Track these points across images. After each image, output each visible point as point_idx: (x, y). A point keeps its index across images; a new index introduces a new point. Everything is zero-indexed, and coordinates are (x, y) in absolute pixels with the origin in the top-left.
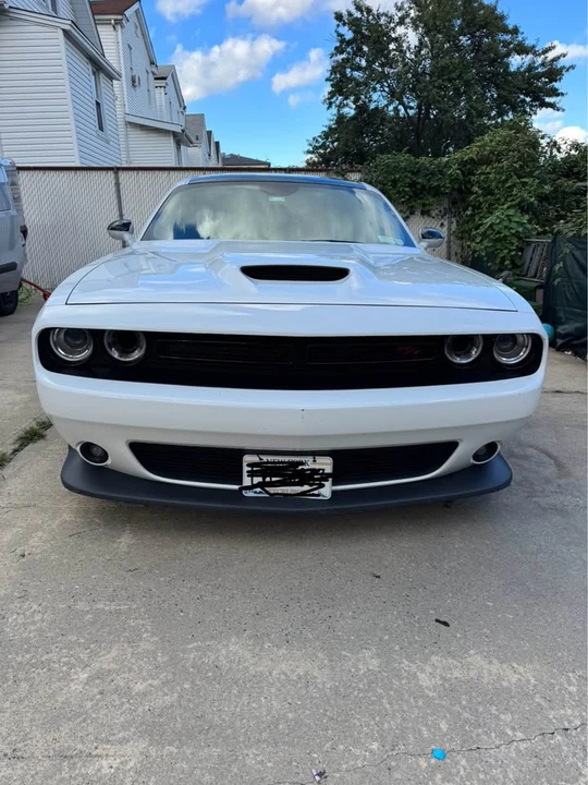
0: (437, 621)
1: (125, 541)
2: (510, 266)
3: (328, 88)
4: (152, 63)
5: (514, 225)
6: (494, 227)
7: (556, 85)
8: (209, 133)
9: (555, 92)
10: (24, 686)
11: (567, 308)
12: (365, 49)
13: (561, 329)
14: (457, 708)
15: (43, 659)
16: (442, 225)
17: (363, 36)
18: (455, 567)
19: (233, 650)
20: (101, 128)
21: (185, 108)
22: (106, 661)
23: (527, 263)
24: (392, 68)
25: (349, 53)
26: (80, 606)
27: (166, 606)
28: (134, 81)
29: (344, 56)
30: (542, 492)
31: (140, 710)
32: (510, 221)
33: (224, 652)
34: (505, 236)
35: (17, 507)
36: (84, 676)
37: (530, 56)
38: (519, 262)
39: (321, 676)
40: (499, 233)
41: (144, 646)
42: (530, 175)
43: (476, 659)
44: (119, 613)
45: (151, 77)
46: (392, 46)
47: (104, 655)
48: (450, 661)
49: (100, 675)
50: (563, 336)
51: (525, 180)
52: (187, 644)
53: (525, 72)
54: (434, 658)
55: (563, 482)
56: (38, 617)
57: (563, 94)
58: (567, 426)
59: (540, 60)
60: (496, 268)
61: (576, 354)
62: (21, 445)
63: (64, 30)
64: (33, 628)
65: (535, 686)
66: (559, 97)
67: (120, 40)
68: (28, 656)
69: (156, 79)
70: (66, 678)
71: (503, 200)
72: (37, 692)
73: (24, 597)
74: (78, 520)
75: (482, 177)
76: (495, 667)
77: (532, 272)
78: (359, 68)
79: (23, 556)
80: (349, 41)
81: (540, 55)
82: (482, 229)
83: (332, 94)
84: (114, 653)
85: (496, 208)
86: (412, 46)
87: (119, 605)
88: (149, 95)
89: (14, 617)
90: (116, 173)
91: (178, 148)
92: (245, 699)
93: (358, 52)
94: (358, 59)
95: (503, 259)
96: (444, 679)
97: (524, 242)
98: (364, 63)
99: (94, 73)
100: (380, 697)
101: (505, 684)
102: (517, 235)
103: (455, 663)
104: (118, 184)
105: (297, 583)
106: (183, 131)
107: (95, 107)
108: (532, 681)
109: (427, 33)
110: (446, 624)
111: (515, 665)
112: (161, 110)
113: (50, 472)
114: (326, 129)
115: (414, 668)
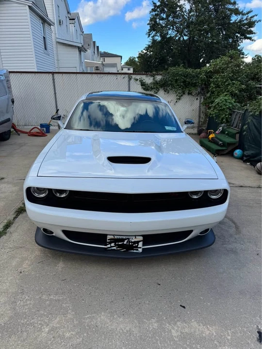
0: (181, 306)
1: (61, 265)
2: (225, 122)
3: (148, 27)
4: (68, 13)
5: (228, 104)
6: (219, 104)
7: (252, 29)
8: (94, 42)
9: (251, 33)
10: (25, 334)
11: (249, 144)
12: (166, 9)
13: (246, 153)
14: (185, 346)
15: (31, 322)
16: (197, 99)
17: (165, 4)
18: (190, 280)
19: (103, 318)
20: (46, 49)
21: (83, 32)
22: (55, 323)
23: (233, 121)
24: (177, 19)
25: (158, 11)
26: (44, 297)
27: (77, 297)
28: (60, 22)
29: (156, 13)
30: (228, 242)
31: (68, 345)
32: (226, 102)
33: (99, 319)
34: (224, 109)
35: (18, 248)
36: (47, 330)
37: (241, 16)
38: (229, 120)
39: (135, 331)
40: (221, 107)
41: (69, 316)
42: (236, 79)
43: (194, 324)
44: (59, 300)
45: (68, 19)
46: (178, 9)
47: (54, 320)
48: (184, 324)
49: (53, 329)
50: (246, 156)
51: (234, 82)
52: (86, 315)
53: (238, 22)
54: (178, 323)
55: (237, 236)
56: (28, 302)
57: (255, 33)
58: (243, 206)
59: (245, 17)
60: (220, 122)
61: (251, 164)
62: (16, 215)
63: (29, 6)
64: (27, 307)
65: (215, 336)
66: (253, 35)
67: (54, 4)
68: (26, 320)
69: (70, 20)
70: (40, 330)
71: (224, 91)
72: (30, 336)
73: (22, 293)
74: (42, 255)
75: (215, 80)
76: (201, 327)
77: (235, 125)
78: (163, 19)
79: (21, 272)
80: (159, 6)
81: (245, 15)
82: (214, 105)
83: (150, 30)
84: (58, 319)
85: (221, 94)
86: (187, 10)
87: (59, 297)
88: (67, 28)
89: (19, 302)
90: (53, 75)
91: (80, 54)
92: (107, 340)
93: (162, 11)
94: (162, 15)
95: (223, 119)
96: (182, 333)
97: (232, 111)
98: (165, 16)
99: (42, 23)
100: (157, 340)
101: (204, 335)
102: (229, 108)
103: (186, 325)
104: (54, 79)
105: (127, 287)
106: (82, 46)
107: (43, 40)
108: (214, 334)
109: (194, 3)
110: (184, 307)
111: (209, 327)
112: (72, 35)
113: (29, 229)
114: (147, 46)
115: (170, 327)
